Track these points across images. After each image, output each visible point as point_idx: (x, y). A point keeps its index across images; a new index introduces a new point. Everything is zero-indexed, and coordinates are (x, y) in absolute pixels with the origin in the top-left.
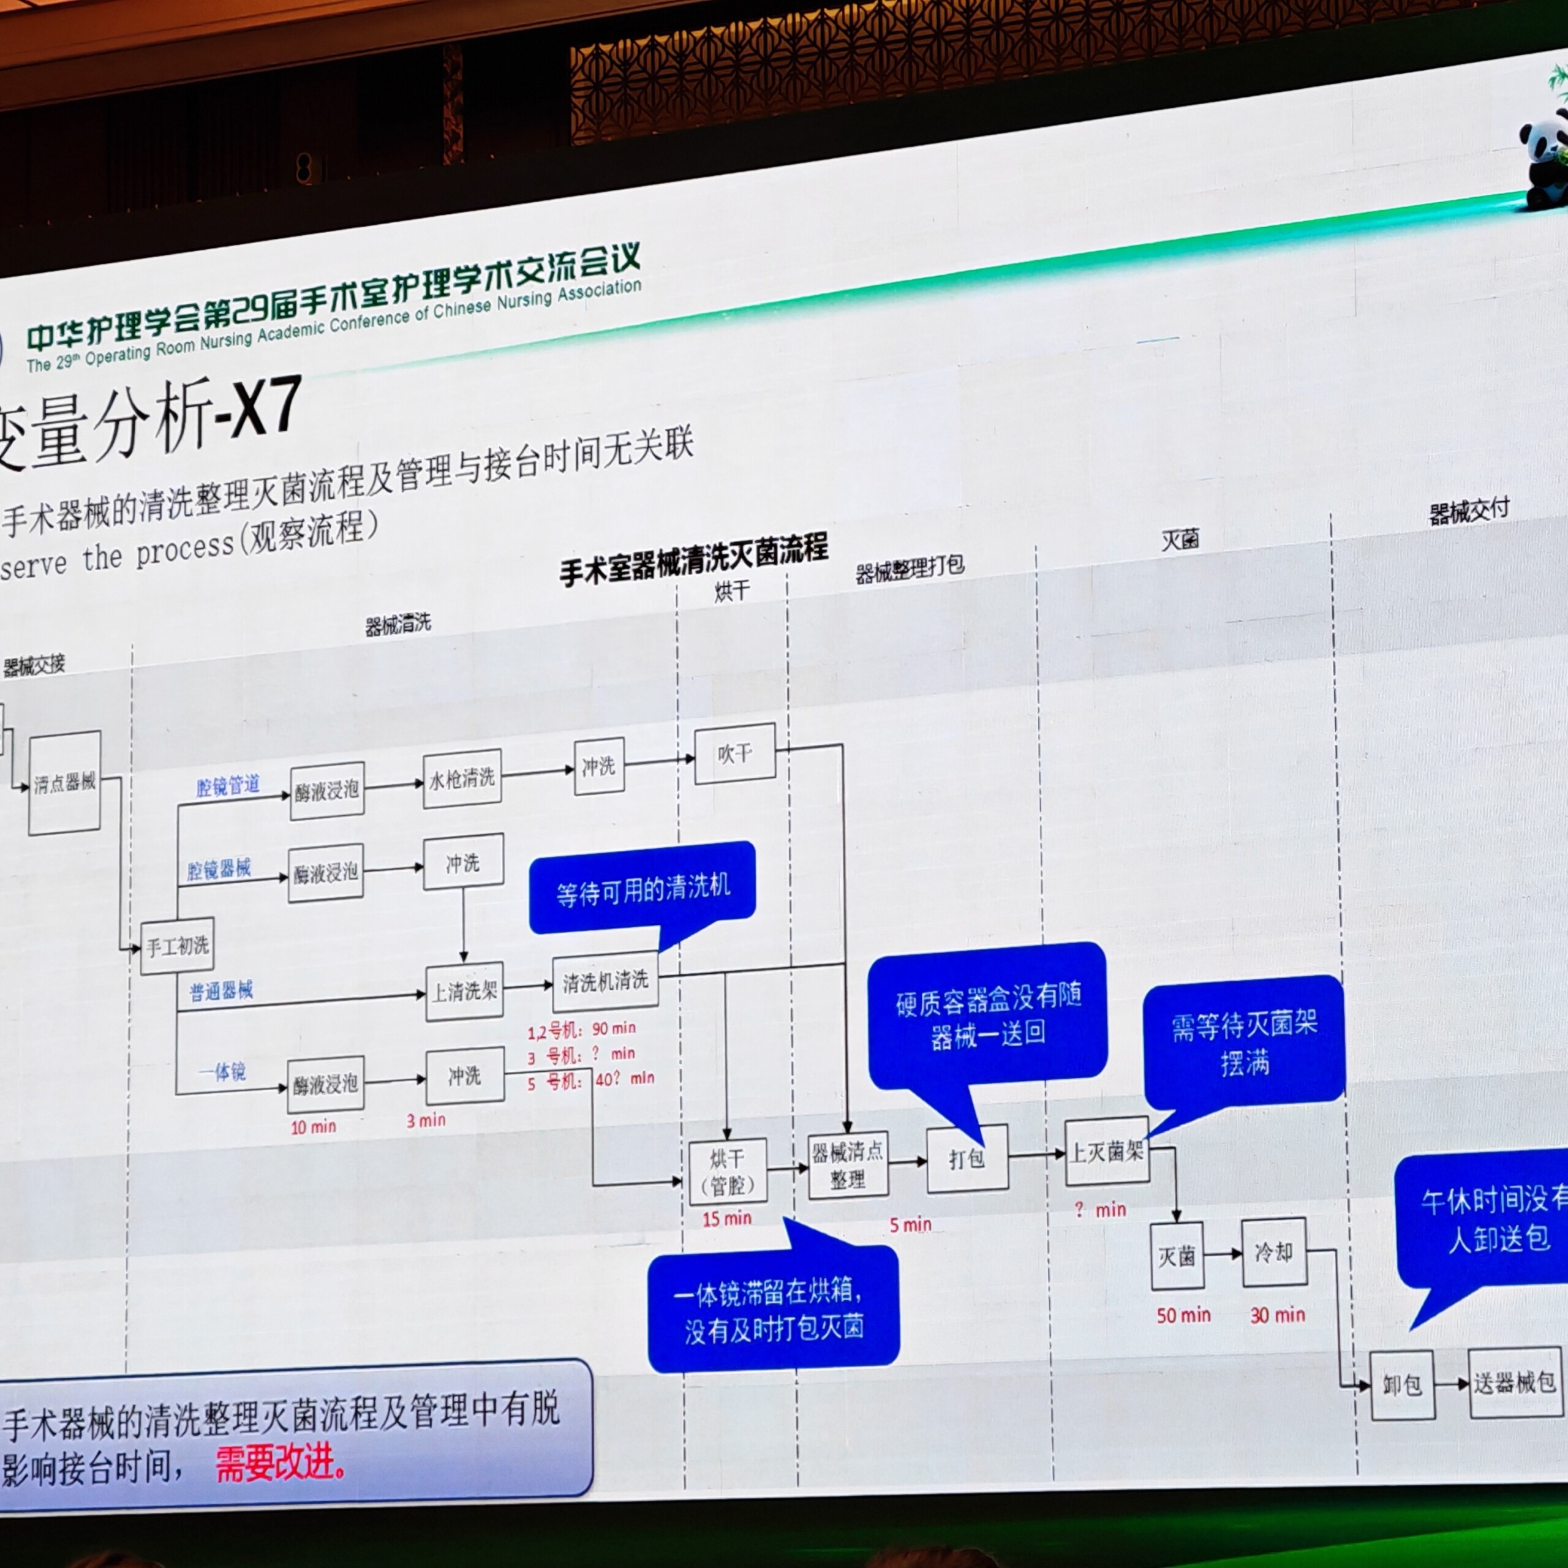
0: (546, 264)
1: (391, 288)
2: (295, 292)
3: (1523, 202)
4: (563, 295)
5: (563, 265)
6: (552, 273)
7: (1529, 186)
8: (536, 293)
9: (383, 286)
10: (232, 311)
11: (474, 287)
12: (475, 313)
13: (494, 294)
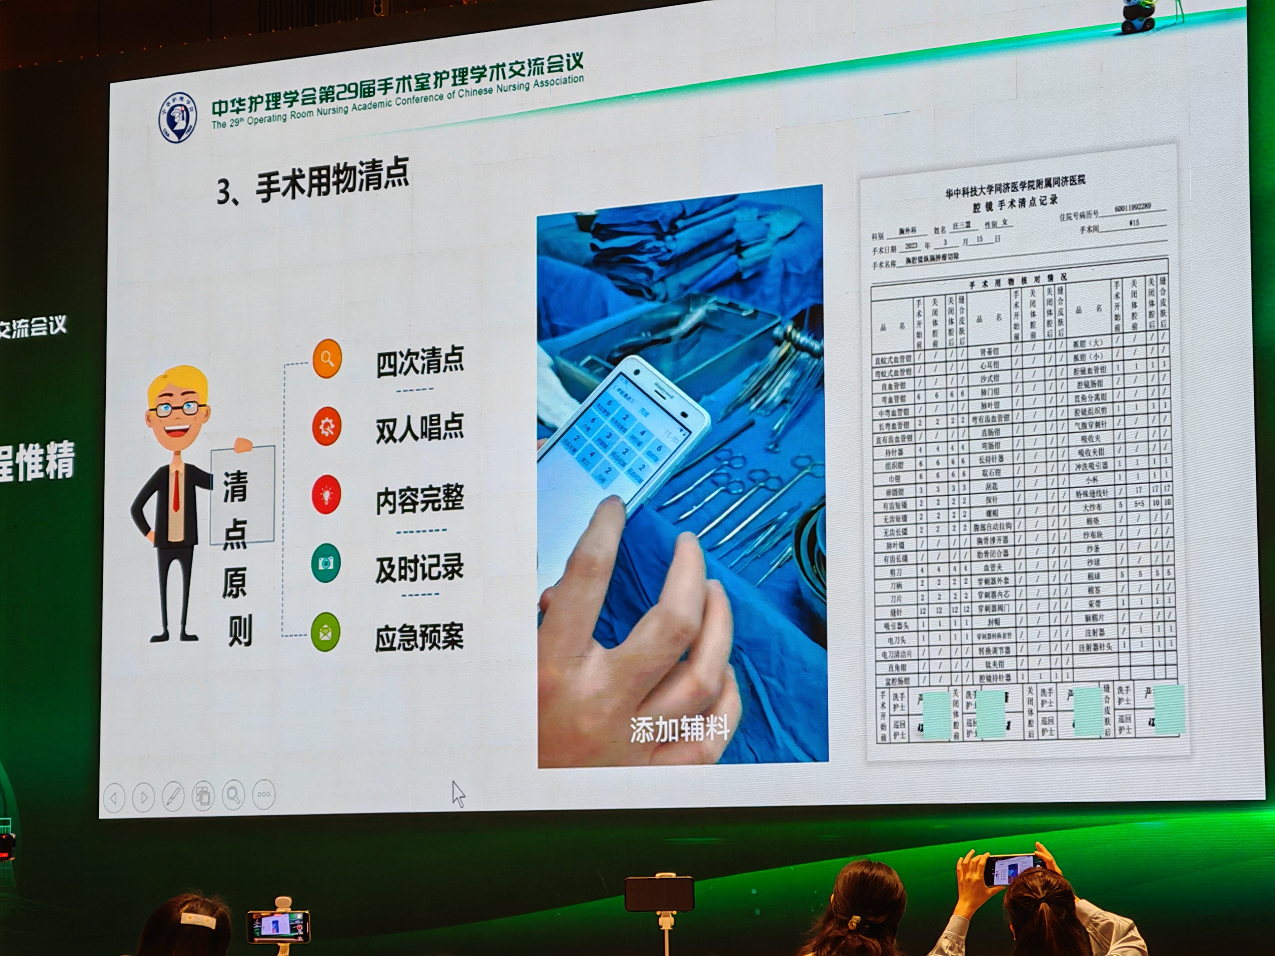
0: (526, 65)
1: (432, 79)
2: (374, 81)
3: (1120, 29)
4: (536, 84)
5: (536, 65)
6: (530, 71)
7: (1123, 19)
8: (520, 83)
9: (427, 78)
10: (336, 91)
11: (482, 79)
12: (483, 95)
13: (494, 84)
